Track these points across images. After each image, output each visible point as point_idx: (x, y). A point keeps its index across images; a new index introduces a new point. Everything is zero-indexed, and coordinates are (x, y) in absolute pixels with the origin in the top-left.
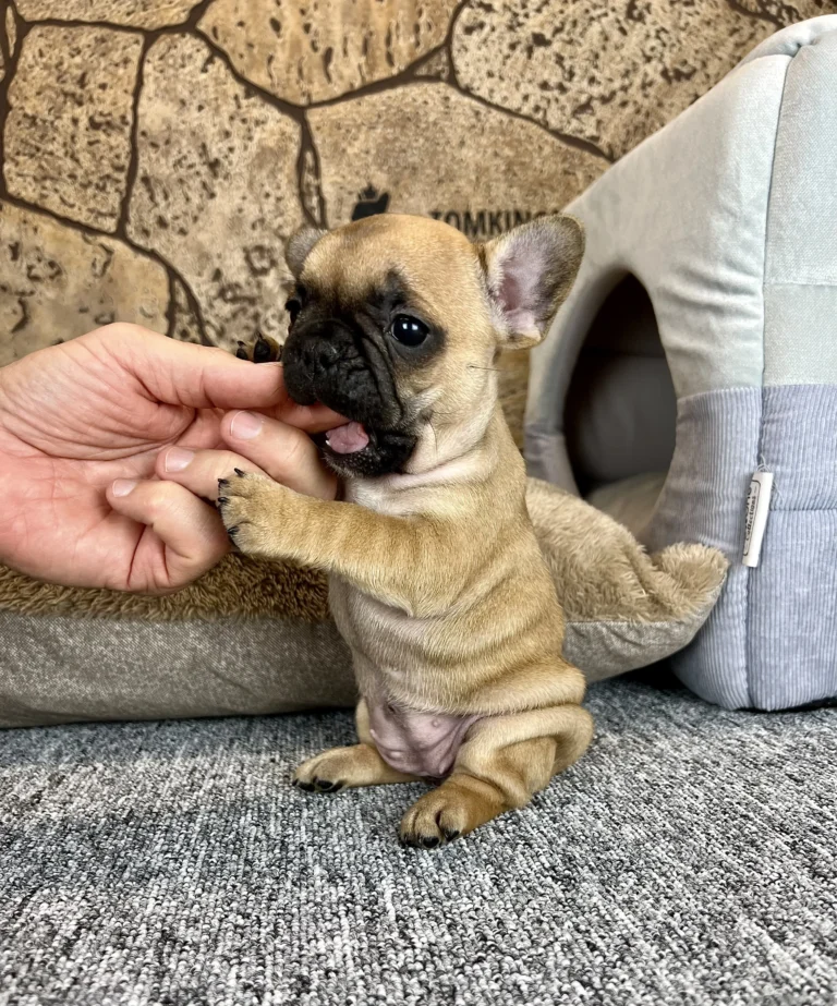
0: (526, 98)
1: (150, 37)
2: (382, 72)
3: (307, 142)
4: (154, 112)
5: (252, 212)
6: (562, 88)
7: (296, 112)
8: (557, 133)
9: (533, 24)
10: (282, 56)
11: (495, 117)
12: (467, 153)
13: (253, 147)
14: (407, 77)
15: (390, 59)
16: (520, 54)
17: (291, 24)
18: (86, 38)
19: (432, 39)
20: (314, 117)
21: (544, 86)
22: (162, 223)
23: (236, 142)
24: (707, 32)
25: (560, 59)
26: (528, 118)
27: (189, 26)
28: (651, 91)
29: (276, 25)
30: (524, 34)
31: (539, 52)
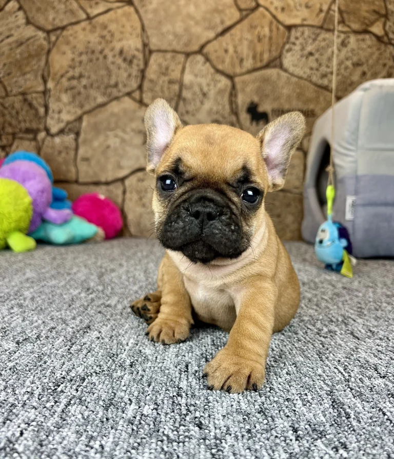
0: (304, 73)
1: (188, 55)
2: (259, 65)
3: (234, 87)
4: (188, 78)
5: (215, 108)
6: (317, 70)
7: (231, 77)
8: (316, 85)
9: (309, 48)
10: (228, 60)
11: (294, 79)
12: (285, 91)
13: (217, 89)
14: (267, 66)
15: (261, 61)
16: (304, 59)
17: (231, 50)
18: (169, 55)
19: (275, 54)
20: (237, 79)
21: (312, 69)
22: (187, 112)
23: (212, 87)
24: (369, 50)
25: (317, 60)
26: (306, 80)
27: (200, 51)
28: (348, 70)
29: (226, 51)
30: (306, 52)
31: (311, 58)
